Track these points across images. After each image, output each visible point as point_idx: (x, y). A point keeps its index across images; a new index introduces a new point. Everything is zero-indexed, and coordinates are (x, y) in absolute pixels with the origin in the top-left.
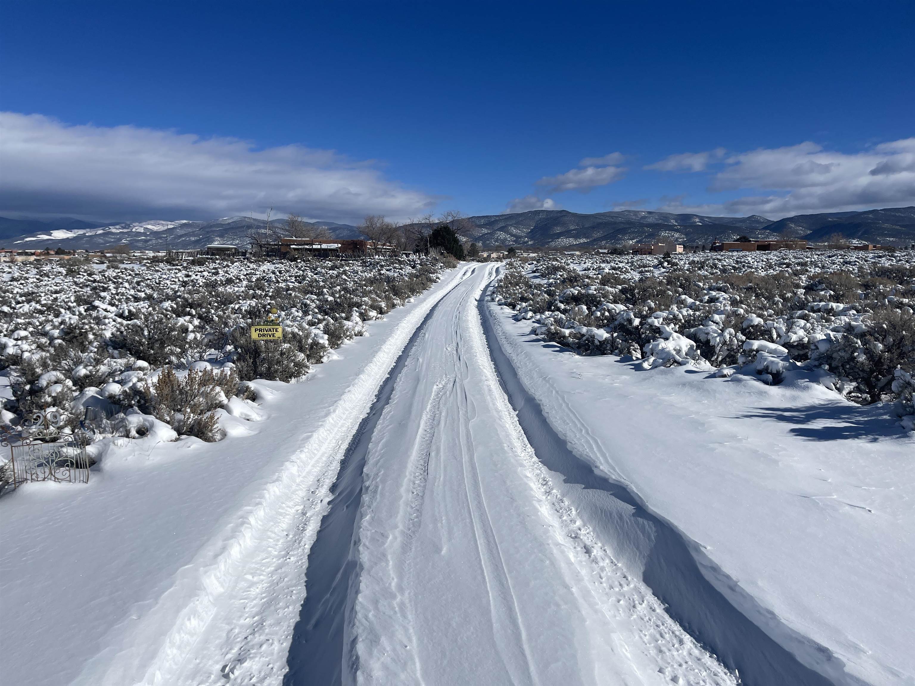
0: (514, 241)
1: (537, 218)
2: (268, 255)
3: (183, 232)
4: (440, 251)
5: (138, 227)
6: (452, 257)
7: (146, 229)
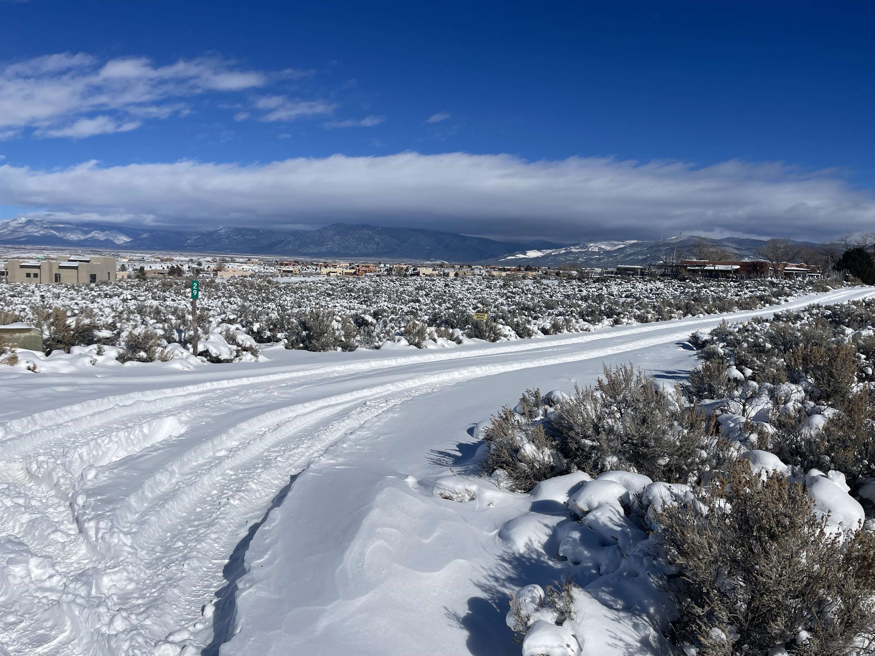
2: (663, 275)
3: (632, 251)
4: (844, 274)
5: (593, 247)
6: (859, 280)
7: (600, 248)
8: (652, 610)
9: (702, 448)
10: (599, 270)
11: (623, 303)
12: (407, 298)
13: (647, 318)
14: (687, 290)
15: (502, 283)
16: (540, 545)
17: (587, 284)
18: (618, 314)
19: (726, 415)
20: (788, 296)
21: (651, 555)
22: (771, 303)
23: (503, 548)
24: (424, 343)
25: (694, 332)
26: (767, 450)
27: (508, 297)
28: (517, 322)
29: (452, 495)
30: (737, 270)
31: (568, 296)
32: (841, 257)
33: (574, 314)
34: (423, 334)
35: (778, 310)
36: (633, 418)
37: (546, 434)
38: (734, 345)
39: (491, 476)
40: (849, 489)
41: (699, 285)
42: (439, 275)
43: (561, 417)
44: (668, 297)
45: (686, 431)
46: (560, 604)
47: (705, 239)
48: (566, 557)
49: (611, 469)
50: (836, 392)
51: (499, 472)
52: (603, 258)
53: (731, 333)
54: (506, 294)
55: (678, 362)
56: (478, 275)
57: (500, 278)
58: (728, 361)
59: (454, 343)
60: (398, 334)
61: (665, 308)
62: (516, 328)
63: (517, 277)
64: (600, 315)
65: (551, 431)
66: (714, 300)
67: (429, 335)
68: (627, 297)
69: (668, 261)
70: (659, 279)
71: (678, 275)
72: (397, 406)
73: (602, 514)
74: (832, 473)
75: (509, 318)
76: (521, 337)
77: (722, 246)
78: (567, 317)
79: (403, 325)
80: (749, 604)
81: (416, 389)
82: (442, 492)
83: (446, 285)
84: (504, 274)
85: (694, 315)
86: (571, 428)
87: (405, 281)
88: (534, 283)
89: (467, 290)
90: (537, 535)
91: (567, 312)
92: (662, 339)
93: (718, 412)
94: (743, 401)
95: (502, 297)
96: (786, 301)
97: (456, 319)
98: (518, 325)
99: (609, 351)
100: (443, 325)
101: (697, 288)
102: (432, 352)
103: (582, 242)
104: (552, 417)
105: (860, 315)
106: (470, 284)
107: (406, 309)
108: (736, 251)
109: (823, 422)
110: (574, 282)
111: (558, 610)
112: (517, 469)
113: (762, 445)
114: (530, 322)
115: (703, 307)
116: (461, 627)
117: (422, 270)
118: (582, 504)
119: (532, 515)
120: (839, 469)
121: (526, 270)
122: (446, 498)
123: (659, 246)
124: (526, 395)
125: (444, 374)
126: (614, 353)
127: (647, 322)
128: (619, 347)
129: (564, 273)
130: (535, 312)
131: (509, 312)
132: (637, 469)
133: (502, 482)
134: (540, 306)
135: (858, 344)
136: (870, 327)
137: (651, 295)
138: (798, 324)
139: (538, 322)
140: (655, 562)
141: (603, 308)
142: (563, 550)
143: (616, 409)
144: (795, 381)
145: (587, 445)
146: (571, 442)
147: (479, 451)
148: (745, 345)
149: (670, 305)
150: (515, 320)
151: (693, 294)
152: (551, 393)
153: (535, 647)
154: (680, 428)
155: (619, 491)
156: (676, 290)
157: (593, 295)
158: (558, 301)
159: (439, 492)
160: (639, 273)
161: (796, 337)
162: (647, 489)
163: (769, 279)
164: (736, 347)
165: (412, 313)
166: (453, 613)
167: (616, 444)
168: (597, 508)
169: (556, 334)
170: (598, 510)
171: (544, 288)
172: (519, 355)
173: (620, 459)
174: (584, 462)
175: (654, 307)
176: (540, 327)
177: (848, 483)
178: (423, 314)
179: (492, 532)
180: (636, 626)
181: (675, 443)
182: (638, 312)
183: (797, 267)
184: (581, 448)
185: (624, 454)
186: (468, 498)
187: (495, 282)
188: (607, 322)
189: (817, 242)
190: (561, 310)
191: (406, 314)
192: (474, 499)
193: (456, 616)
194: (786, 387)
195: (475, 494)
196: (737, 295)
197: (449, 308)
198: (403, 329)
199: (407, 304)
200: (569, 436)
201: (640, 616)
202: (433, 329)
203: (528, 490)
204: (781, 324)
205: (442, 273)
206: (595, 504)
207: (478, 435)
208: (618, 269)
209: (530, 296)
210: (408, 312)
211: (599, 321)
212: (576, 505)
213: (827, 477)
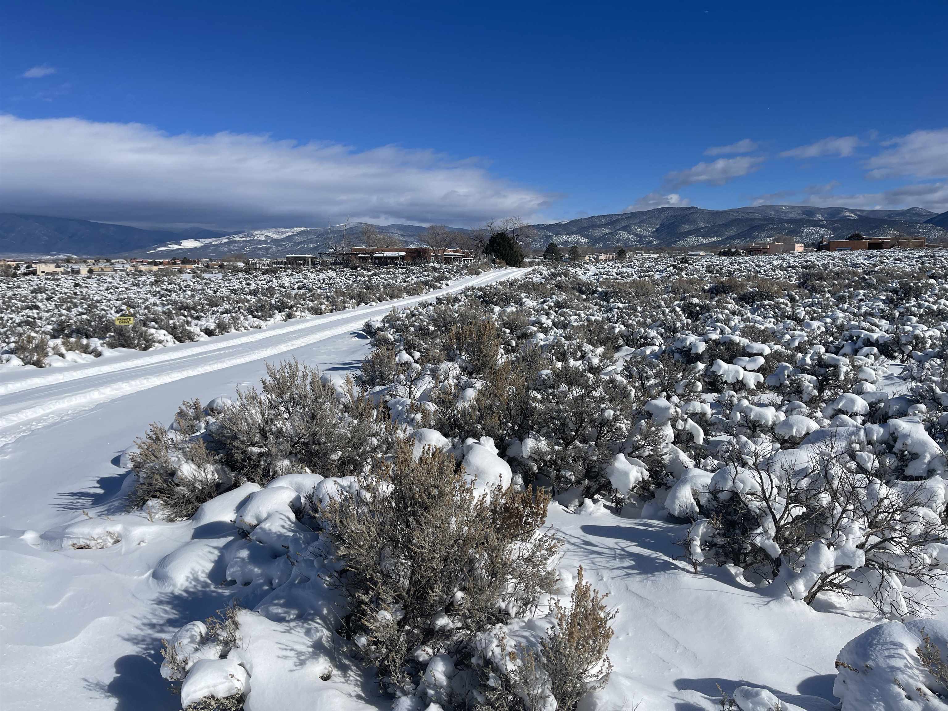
0: (638, 241)
1: (663, 216)
2: (335, 264)
3: (302, 239)
4: (492, 258)
5: (260, 235)
6: (504, 263)
7: (267, 236)
8: (325, 612)
9: (373, 435)
10: (267, 261)
11: (295, 295)
12: (19, 304)
13: (321, 310)
14: (359, 278)
15: (152, 279)
16: (204, 575)
17: (256, 276)
18: (291, 308)
19: (395, 400)
20: (448, 280)
21: (321, 556)
22: (434, 287)
23: (160, 590)
24: (46, 361)
25: (367, 320)
26: (431, 427)
27: (162, 296)
28: (174, 324)
29: (88, 542)
30: (403, 258)
31: (234, 291)
32: (488, 242)
33: (242, 311)
34: (44, 349)
35: (440, 294)
36: (301, 416)
37: (207, 448)
38: (403, 331)
39: (142, 509)
40: (497, 451)
41: (370, 273)
42: (67, 273)
43: (223, 427)
44: (340, 287)
45: (356, 422)
46: (223, 635)
47: (372, 226)
48: (235, 581)
49: (282, 475)
50: (485, 365)
51: (151, 503)
52: (271, 248)
53: (399, 319)
54: (159, 292)
55: (354, 352)
56: (121, 270)
57: (150, 273)
58: (398, 346)
59: (91, 357)
60: (6, 352)
61: (338, 298)
62: (173, 331)
63: (172, 271)
64: (270, 310)
65: (213, 444)
66: (385, 288)
67: (53, 349)
68: (299, 288)
69: (338, 249)
70: (331, 268)
71: (348, 263)
72: (10, 446)
73: (271, 525)
74: (483, 439)
75: (162, 320)
76: (180, 341)
77: (389, 233)
78: (234, 315)
79: (12, 339)
80: (411, 579)
81: (38, 420)
82: (75, 542)
83: (76, 285)
84: (155, 268)
85: (366, 304)
86: (235, 437)
87: (14, 282)
88: (194, 277)
89: (107, 290)
90: (200, 565)
91: (234, 308)
92: (337, 330)
93: (388, 397)
94: (409, 384)
95: (155, 296)
96: (447, 285)
97: (91, 326)
98: (175, 327)
99: (283, 348)
100: (74, 335)
101: (368, 276)
102: (60, 370)
103: (246, 230)
104: (213, 428)
105: (505, 294)
106: (111, 283)
107: (18, 319)
108: (401, 238)
109: (474, 394)
110: (240, 275)
111: (221, 642)
112: (174, 495)
113: (426, 425)
114: (190, 323)
115: (375, 295)
116: (106, 696)
117: (40, 268)
118: (249, 519)
119: (194, 543)
120: (488, 435)
121: (183, 262)
122: (81, 548)
123: (328, 233)
124: (184, 407)
125: (78, 397)
126: (288, 349)
127: (321, 313)
128: (294, 342)
129: (228, 265)
130: (197, 311)
131: (164, 313)
132: (311, 469)
133: (156, 513)
134: (202, 304)
135: (503, 320)
136: (513, 304)
137: (324, 285)
138: (456, 307)
139: (200, 323)
140: (326, 562)
141: (273, 302)
142: (231, 573)
143: (284, 409)
144: (451, 359)
145: (255, 453)
146: (236, 453)
147: (126, 483)
148: (412, 329)
149: (343, 294)
150: (171, 322)
151: (365, 282)
152: (213, 402)
153: (195, 691)
154: (350, 419)
155: (288, 496)
156: (348, 279)
157: (262, 289)
158: (223, 297)
159: (71, 542)
160: (310, 262)
161: (454, 318)
162: (317, 488)
163: (432, 264)
164: (404, 332)
165: (27, 323)
166: (95, 682)
167: (287, 446)
168: (266, 519)
169: (222, 334)
170: (267, 521)
171: (206, 283)
172: (178, 363)
173: (291, 462)
174: (252, 472)
175: (327, 298)
176: (203, 328)
177: (496, 446)
178: (44, 323)
179: (143, 574)
180: (308, 632)
181: (345, 435)
182: (311, 304)
183: (454, 252)
184: (248, 458)
185: (296, 455)
186: (112, 541)
187: (143, 278)
188: (279, 317)
189: (468, 228)
190: (227, 306)
191: (19, 325)
192: (119, 541)
193: (99, 686)
194: (445, 366)
195: (119, 535)
196: (405, 281)
197: (82, 314)
198: (13, 345)
199: (19, 312)
200: (234, 446)
201: (313, 620)
202: (59, 341)
203: (189, 516)
204: (443, 307)
205: (69, 270)
206: (264, 515)
207: (126, 465)
208: (288, 258)
209: (189, 293)
210: (22, 322)
211: (271, 316)
212: (242, 521)
213: (479, 444)
